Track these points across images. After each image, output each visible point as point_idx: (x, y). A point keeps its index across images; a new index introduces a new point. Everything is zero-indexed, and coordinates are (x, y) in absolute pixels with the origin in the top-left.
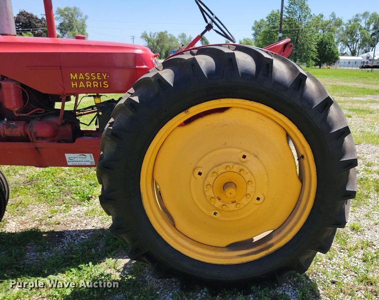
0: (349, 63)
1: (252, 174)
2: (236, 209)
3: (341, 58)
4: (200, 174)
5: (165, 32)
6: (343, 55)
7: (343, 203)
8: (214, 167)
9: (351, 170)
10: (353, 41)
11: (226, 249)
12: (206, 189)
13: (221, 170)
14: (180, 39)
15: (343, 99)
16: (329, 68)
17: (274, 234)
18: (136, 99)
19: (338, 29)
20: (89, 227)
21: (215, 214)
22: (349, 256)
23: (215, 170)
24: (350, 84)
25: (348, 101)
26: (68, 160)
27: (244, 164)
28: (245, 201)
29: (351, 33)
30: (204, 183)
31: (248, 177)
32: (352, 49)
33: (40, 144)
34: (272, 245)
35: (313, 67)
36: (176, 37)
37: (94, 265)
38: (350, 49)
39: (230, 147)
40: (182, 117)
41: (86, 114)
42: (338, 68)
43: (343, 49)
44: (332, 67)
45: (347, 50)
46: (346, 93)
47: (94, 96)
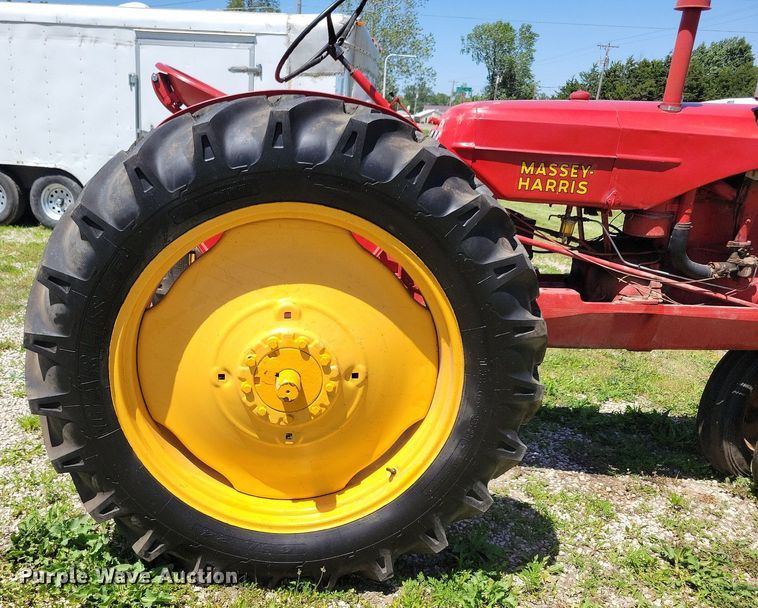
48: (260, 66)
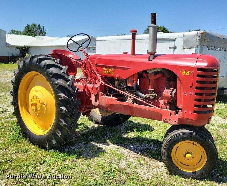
48: (176, 47)
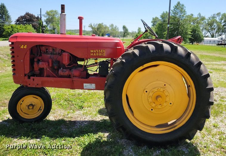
0: (210, 42)
1: (168, 93)
2: (161, 108)
3: (205, 38)
4: (146, 92)
5: (102, 23)
6: (206, 37)
7: (208, 107)
8: (153, 89)
9: (211, 92)
10: (212, 29)
11: (155, 127)
12: (149, 98)
13: (155, 90)
14: (110, 27)
15: (207, 63)
16: (198, 44)
17: (177, 121)
18: (124, 60)
19: (203, 22)
20: (86, 120)
21: (152, 110)
22: (212, 137)
23: (153, 90)
24: (211, 55)
25: (210, 64)
26: (84, 86)
27: (165, 88)
28: (165, 104)
29: (211, 24)
30: (148, 96)
31: (167, 94)
32: (211, 34)
33: (74, 79)
34: (176, 126)
35: (189, 44)
36: (108, 26)
37: (94, 134)
38: (210, 34)
39: (159, 81)
40: (141, 68)
41: (91, 67)
42: (204, 44)
43: (206, 34)
44: (200, 44)
45: (208, 34)
46: (209, 59)
47: (95, 59)
